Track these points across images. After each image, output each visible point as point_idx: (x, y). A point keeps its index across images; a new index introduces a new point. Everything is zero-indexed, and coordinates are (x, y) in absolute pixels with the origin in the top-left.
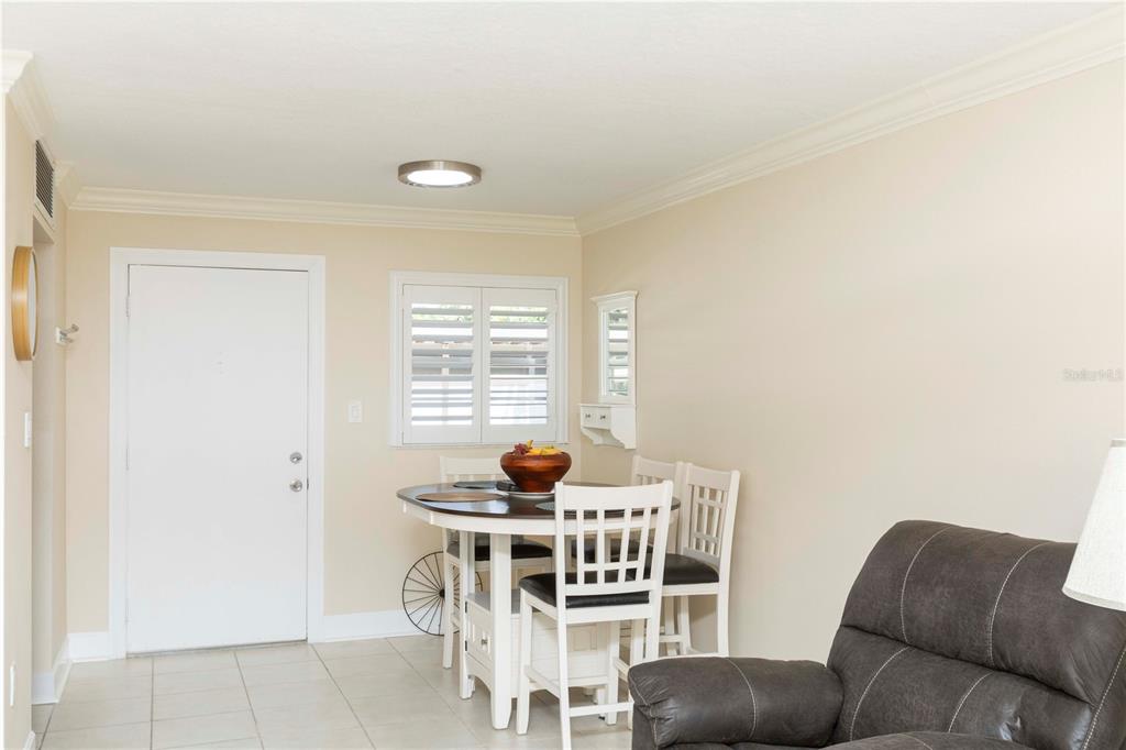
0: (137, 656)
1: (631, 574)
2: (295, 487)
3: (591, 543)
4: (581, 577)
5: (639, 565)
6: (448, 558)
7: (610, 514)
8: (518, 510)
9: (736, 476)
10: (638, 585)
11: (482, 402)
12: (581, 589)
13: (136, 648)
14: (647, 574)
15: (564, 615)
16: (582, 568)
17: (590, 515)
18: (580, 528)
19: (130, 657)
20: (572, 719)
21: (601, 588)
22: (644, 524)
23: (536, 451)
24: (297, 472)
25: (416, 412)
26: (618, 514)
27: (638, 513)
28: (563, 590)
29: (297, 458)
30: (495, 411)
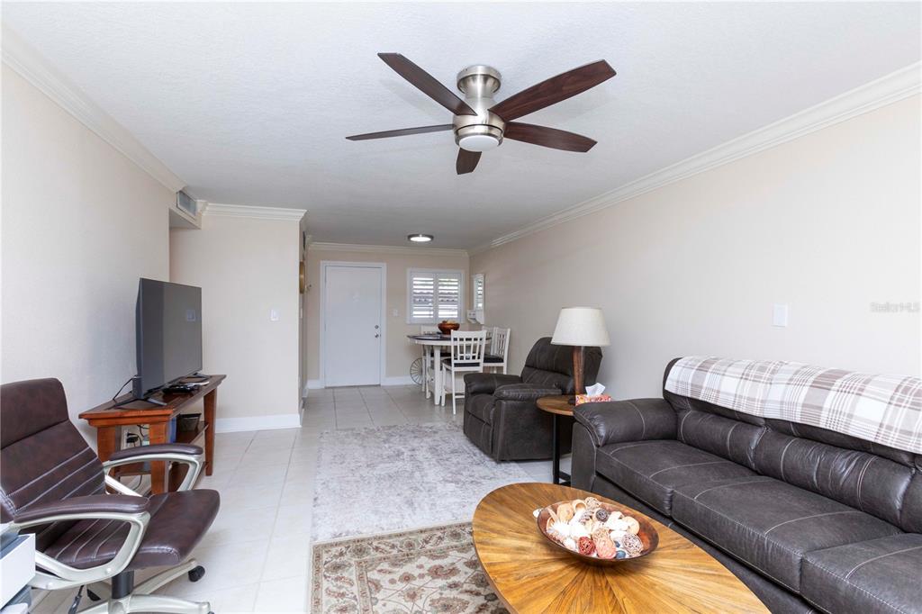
0: (329, 388)
1: (474, 357)
2: (377, 336)
3: (461, 347)
4: (459, 358)
5: (476, 355)
6: (423, 357)
7: (467, 339)
8: (442, 339)
9: (509, 330)
10: (476, 361)
11: (436, 310)
12: (459, 361)
13: (328, 385)
14: (479, 358)
15: (454, 369)
16: (459, 355)
17: (462, 340)
18: (458, 343)
19: (326, 388)
20: (456, 399)
21: (465, 361)
22: (478, 342)
23: (449, 322)
24: (378, 332)
25: (415, 313)
26: (470, 339)
27: (476, 339)
28: (453, 362)
29: (377, 327)
30: (440, 313)
